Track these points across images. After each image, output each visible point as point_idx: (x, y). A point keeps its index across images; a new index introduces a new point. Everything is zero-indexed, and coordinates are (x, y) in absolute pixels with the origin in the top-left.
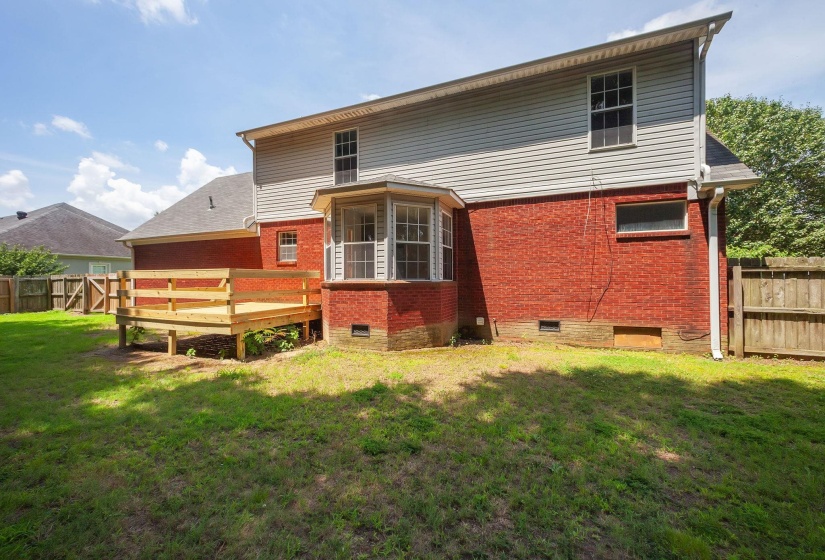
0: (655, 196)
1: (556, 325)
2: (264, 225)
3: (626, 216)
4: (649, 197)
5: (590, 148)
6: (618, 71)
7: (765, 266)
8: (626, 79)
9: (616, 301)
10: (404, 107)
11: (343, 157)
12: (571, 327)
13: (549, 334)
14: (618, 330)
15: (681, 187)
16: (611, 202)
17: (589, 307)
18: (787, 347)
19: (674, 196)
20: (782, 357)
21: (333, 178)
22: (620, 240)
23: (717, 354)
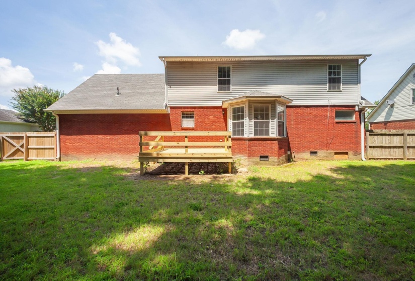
0: (347, 108)
1: (316, 153)
2: (171, 108)
3: (338, 114)
4: (345, 109)
5: (328, 90)
6: (337, 64)
7: (373, 132)
8: (339, 67)
9: (335, 143)
10: (255, 61)
11: (222, 78)
12: (321, 153)
13: (314, 156)
14: (336, 153)
15: (354, 106)
16: (334, 109)
17: (327, 146)
18: (378, 156)
19: (352, 109)
20: (377, 159)
21: (217, 88)
22: (337, 123)
23: (364, 159)
